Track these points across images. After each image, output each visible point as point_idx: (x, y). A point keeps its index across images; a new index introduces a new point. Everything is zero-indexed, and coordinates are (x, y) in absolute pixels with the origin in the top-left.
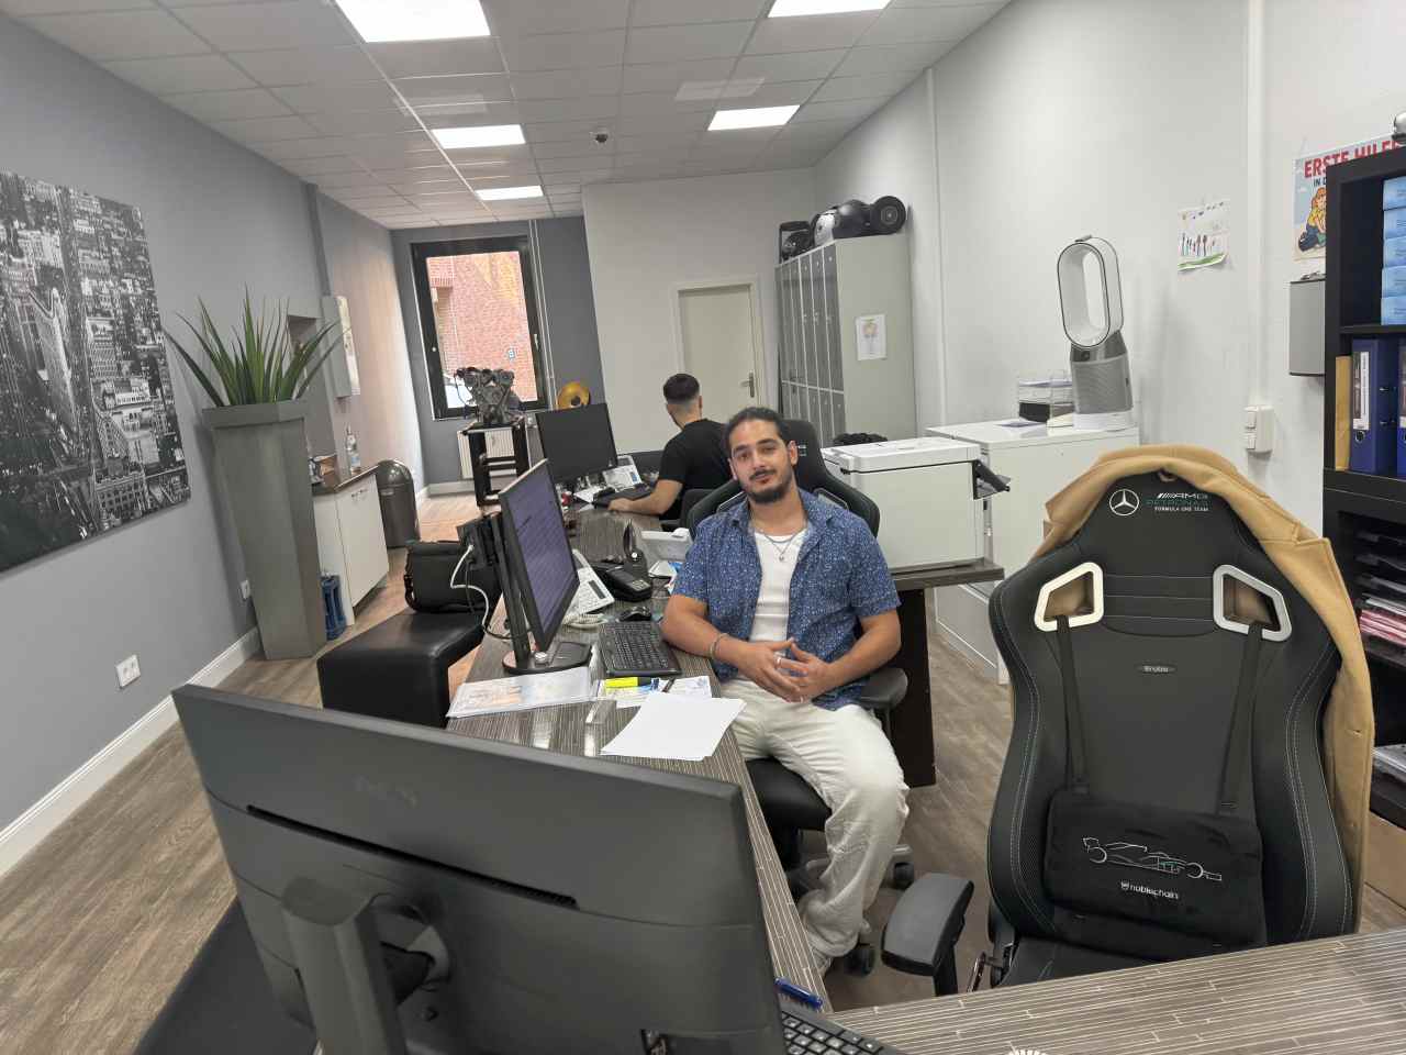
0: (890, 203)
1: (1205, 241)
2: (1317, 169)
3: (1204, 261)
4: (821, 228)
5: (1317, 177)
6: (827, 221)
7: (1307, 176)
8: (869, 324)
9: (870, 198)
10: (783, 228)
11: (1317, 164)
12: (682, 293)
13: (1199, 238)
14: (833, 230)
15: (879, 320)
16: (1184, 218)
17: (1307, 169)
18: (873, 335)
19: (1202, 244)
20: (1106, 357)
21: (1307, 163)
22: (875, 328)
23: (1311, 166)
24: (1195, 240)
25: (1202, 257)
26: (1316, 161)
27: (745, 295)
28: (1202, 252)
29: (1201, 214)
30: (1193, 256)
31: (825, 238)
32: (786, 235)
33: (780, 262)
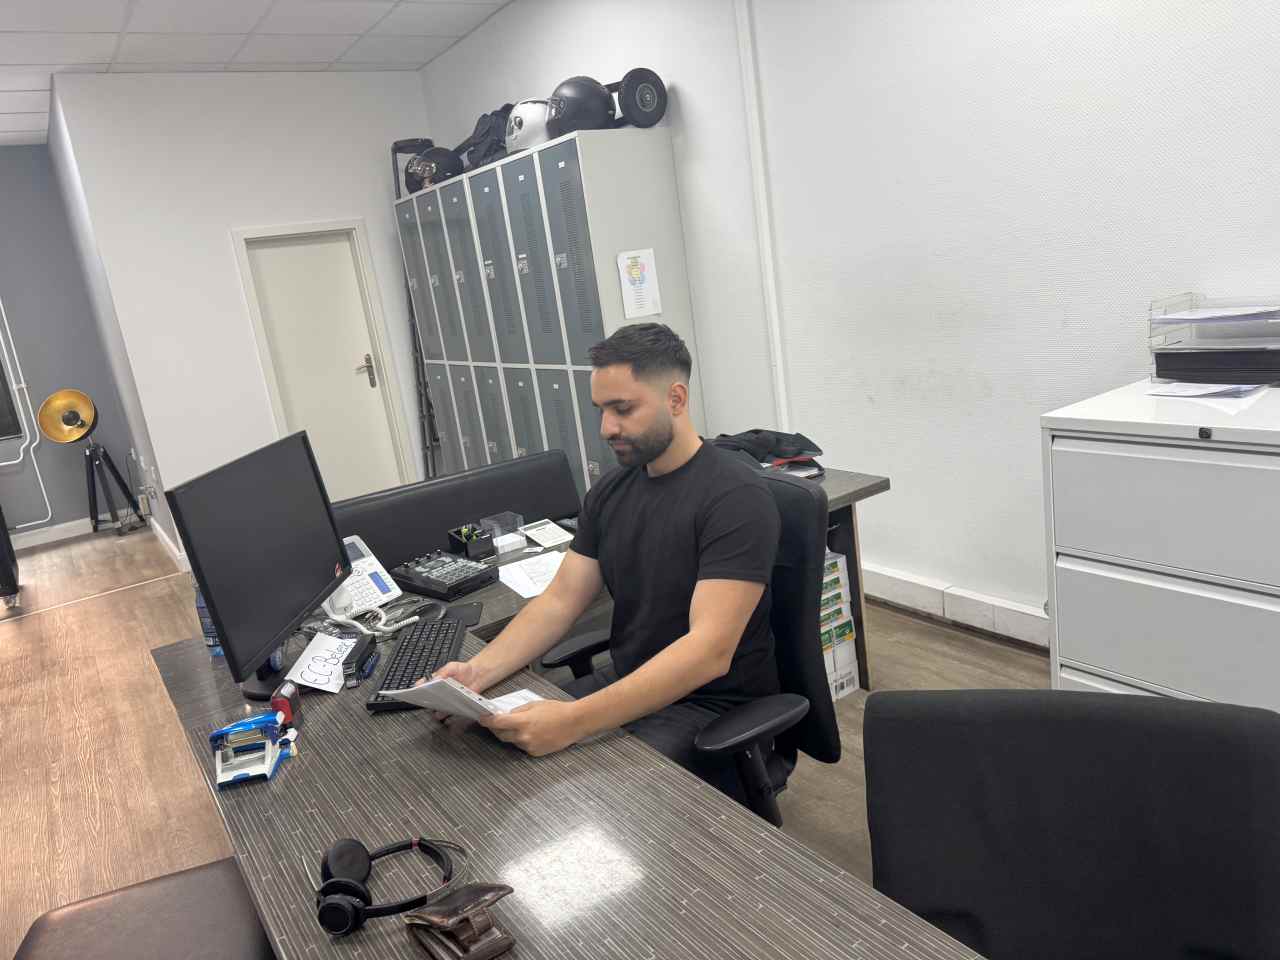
4: (520, 124)
6: (532, 115)
10: (399, 148)
12: (251, 243)
14: (548, 124)
15: (647, 256)
27: (344, 247)
31: (531, 138)
32: (404, 159)
33: (399, 196)
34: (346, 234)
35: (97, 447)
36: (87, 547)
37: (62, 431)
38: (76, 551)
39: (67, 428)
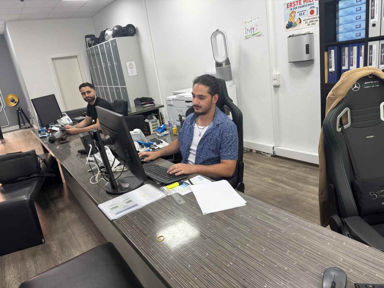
0: (130, 26)
1: (253, 29)
2: (291, 6)
3: (253, 35)
4: (107, 35)
5: (291, 8)
6: (109, 33)
7: (288, 8)
8: (130, 64)
9: (124, 25)
10: (87, 37)
11: (291, 4)
12: (53, 59)
13: (251, 28)
14: (112, 35)
15: (133, 63)
16: (245, 23)
17: (288, 6)
18: (132, 68)
19: (252, 30)
20: (226, 65)
21: (287, 4)
22: (132, 66)
23: (289, 5)
24: (249, 29)
25: (253, 34)
26: (290, 3)
27: (75, 59)
28: (253, 32)
29: (251, 21)
30: (249, 34)
31: (109, 38)
32: (88, 39)
33: (87, 48)
34: (76, 57)
35: (19, 108)
36: (18, 131)
37: (11, 104)
38: (16, 132)
39: (12, 103)
